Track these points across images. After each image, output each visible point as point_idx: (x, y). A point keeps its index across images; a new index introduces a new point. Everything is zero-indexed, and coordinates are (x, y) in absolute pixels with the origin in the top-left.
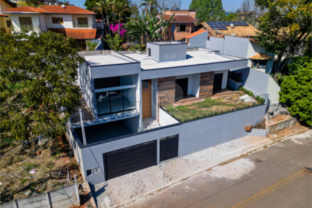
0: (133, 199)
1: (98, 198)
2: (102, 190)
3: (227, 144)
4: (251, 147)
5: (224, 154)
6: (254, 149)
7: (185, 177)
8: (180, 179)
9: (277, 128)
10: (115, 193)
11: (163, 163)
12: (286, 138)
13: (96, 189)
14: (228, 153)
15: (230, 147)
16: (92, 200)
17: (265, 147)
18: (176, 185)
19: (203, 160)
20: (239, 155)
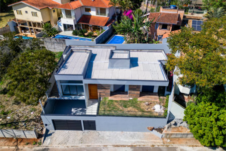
0: (59, 145)
1: (46, 138)
2: (51, 134)
3: (132, 133)
4: (143, 142)
5: (122, 140)
6: (143, 144)
7: (89, 145)
8: (87, 144)
9: (172, 136)
10: (54, 138)
11: (86, 131)
12: (174, 146)
13: (49, 133)
14: (125, 140)
15: (131, 136)
16: (43, 138)
17: (153, 146)
18: (82, 147)
19: (107, 138)
20: (130, 144)
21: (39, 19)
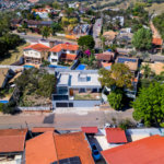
16: (52, 110)
21: (39, 56)
